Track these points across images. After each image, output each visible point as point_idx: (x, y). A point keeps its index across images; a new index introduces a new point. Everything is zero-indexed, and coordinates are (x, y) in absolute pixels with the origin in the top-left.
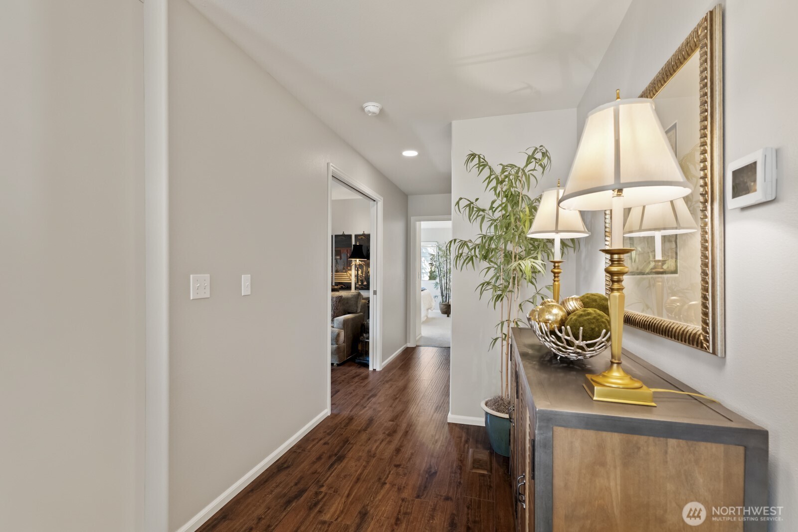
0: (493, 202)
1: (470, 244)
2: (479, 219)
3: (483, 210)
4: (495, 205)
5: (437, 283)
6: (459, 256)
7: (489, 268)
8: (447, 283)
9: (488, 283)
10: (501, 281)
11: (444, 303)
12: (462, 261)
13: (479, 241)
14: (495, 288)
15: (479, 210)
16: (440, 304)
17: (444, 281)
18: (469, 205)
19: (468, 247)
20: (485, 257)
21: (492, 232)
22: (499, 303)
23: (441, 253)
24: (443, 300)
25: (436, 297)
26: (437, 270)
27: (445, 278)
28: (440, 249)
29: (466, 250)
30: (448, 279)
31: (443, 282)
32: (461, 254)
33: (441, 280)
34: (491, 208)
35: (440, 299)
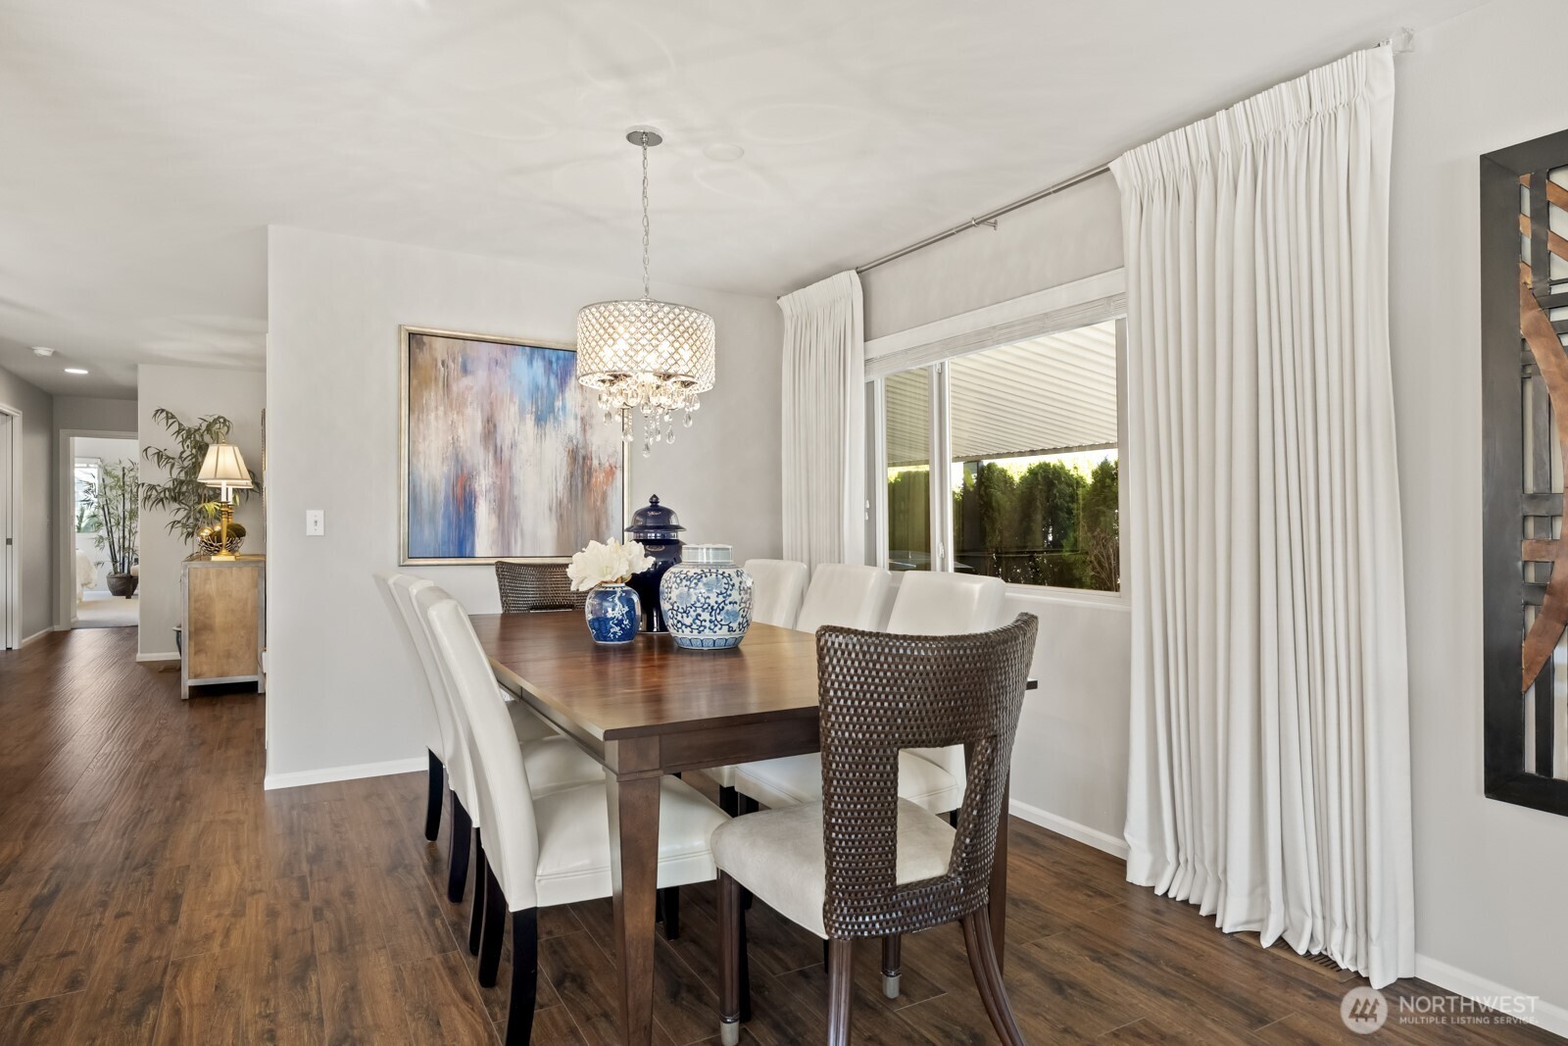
0: (182, 453)
1: (158, 488)
2: (169, 466)
3: (173, 459)
4: (184, 455)
5: (101, 537)
6: (147, 498)
7: (179, 509)
8: (124, 537)
9: (179, 522)
10: (191, 520)
11: (118, 575)
12: (151, 503)
13: (170, 485)
14: (184, 526)
15: (168, 457)
16: (109, 577)
17: (117, 534)
18: (158, 453)
19: (156, 491)
20: (175, 499)
21: (182, 476)
22: (190, 539)
23: (109, 481)
24: (115, 569)
25: (98, 564)
26: (101, 512)
27: (121, 527)
28: (107, 473)
29: (154, 492)
30: (127, 530)
31: (116, 536)
32: (150, 496)
33: (110, 532)
34: (181, 457)
35: (109, 567)
